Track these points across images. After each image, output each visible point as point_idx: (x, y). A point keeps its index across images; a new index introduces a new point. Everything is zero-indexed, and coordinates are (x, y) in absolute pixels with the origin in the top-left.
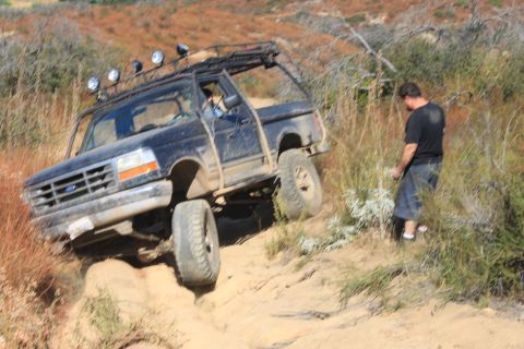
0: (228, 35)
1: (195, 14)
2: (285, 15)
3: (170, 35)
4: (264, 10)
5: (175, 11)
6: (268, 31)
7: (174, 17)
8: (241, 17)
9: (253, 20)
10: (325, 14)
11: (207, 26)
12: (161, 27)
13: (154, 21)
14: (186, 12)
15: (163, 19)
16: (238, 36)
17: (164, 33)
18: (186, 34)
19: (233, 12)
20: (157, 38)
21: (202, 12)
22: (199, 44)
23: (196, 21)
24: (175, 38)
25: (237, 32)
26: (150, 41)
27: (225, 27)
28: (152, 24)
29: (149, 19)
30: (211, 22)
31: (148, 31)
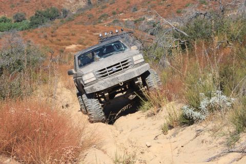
0: (84, 36)
1: (67, 28)
2: (108, 22)
3: (57, 39)
4: (98, 21)
5: (57, 28)
6: (102, 31)
7: (57, 31)
8: (89, 26)
9: (94, 27)
10: (126, 19)
11: (73, 33)
12: (52, 36)
13: (49, 34)
14: (63, 28)
15: (52, 33)
16: (89, 35)
17: (54, 39)
18: (65, 38)
19: (84, 25)
20: (52, 42)
21: (70, 27)
22: (71, 42)
23: (68, 31)
24: (60, 41)
25: (88, 33)
26: (48, 44)
27: (82, 32)
28: (48, 35)
29: (45, 33)
30: (75, 30)
31: (47, 40)
